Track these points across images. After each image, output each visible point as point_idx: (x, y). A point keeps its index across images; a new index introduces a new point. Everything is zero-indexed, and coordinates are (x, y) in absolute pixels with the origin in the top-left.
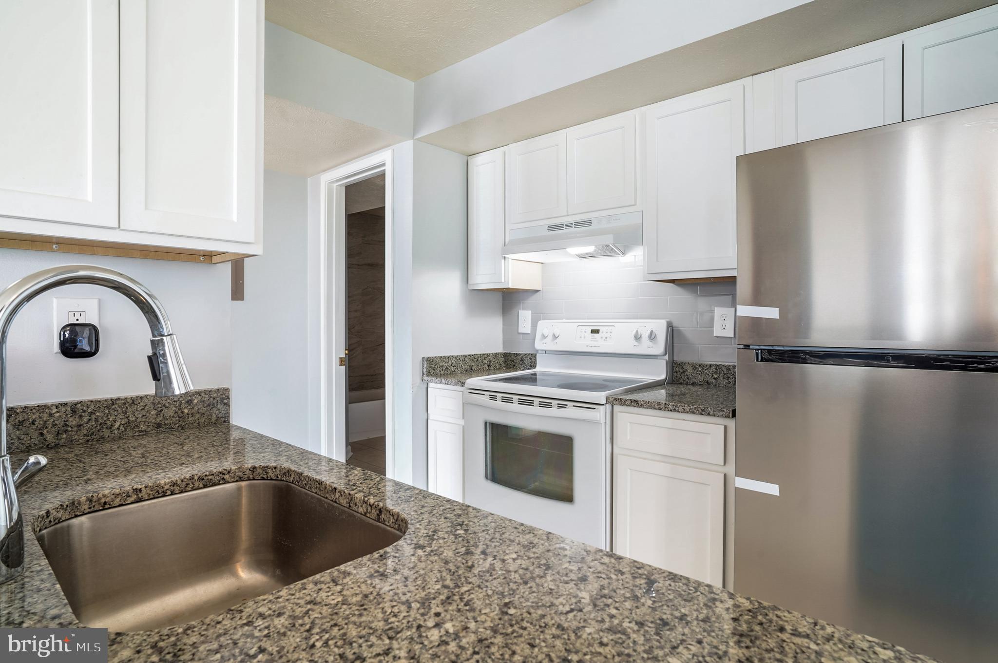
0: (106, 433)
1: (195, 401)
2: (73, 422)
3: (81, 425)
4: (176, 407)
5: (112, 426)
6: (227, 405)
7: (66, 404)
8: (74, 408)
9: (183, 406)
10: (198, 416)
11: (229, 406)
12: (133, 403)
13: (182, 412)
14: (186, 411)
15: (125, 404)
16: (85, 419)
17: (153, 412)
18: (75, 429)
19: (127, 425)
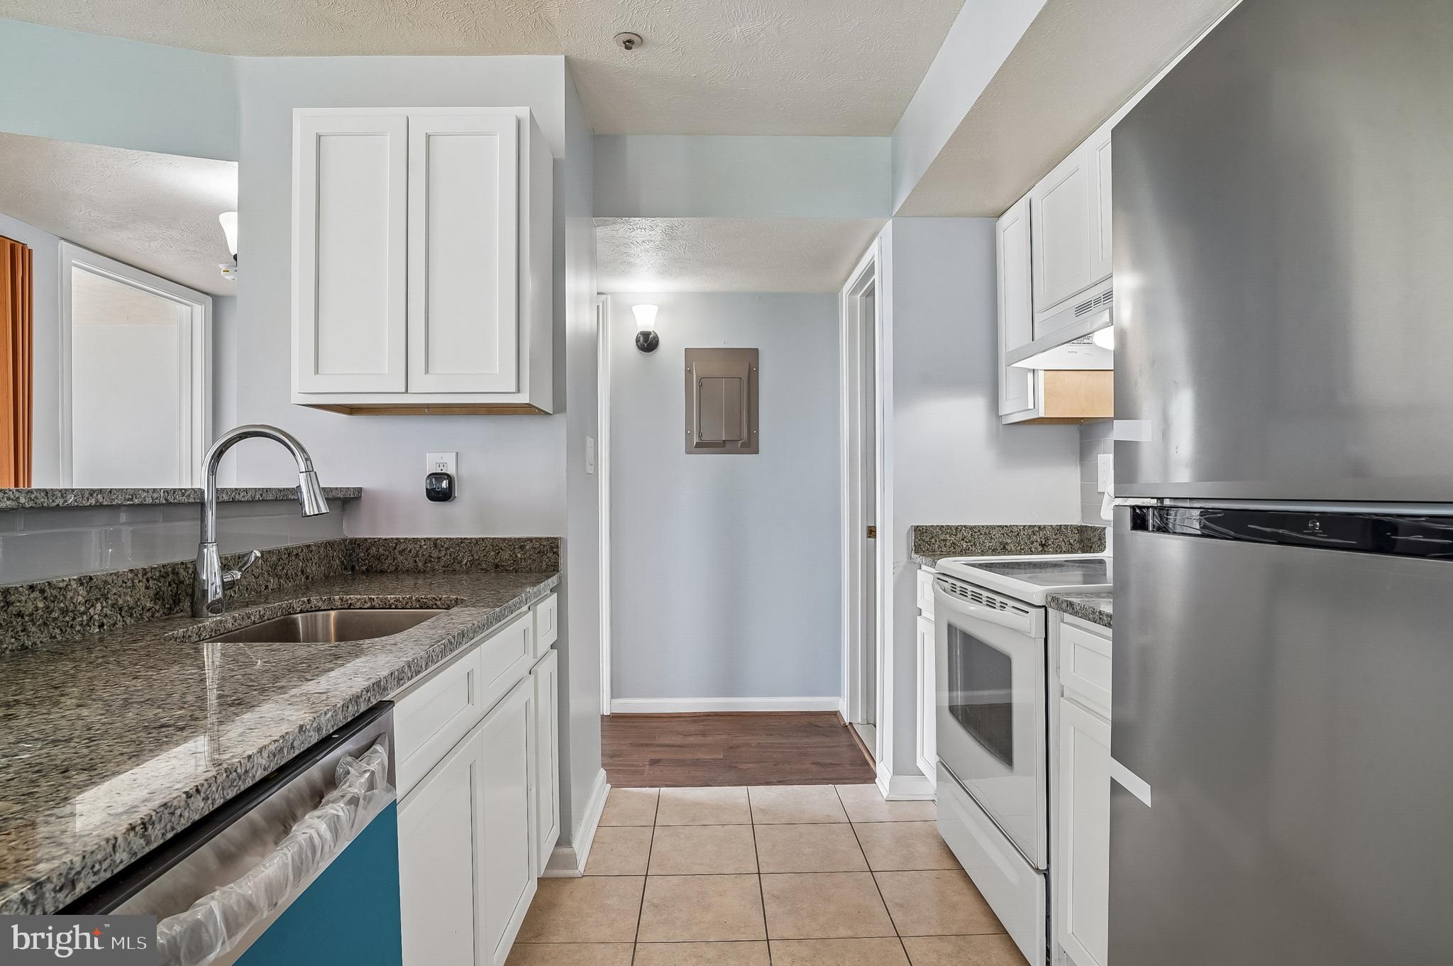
0: (457, 567)
1: (527, 547)
2: (435, 554)
3: (440, 558)
4: (511, 551)
5: (461, 561)
6: (557, 554)
7: (430, 539)
8: (436, 543)
9: (517, 551)
10: (529, 561)
11: (558, 555)
12: (477, 543)
13: (516, 556)
14: (519, 555)
15: (470, 543)
16: (443, 553)
17: (493, 553)
18: (436, 560)
19: (472, 562)
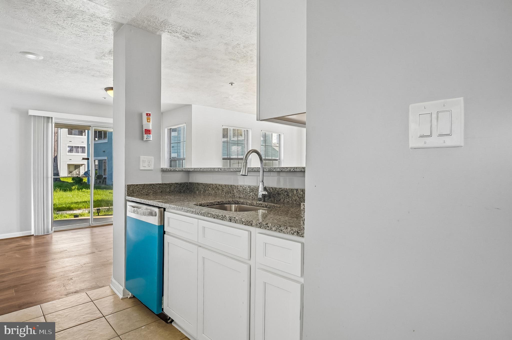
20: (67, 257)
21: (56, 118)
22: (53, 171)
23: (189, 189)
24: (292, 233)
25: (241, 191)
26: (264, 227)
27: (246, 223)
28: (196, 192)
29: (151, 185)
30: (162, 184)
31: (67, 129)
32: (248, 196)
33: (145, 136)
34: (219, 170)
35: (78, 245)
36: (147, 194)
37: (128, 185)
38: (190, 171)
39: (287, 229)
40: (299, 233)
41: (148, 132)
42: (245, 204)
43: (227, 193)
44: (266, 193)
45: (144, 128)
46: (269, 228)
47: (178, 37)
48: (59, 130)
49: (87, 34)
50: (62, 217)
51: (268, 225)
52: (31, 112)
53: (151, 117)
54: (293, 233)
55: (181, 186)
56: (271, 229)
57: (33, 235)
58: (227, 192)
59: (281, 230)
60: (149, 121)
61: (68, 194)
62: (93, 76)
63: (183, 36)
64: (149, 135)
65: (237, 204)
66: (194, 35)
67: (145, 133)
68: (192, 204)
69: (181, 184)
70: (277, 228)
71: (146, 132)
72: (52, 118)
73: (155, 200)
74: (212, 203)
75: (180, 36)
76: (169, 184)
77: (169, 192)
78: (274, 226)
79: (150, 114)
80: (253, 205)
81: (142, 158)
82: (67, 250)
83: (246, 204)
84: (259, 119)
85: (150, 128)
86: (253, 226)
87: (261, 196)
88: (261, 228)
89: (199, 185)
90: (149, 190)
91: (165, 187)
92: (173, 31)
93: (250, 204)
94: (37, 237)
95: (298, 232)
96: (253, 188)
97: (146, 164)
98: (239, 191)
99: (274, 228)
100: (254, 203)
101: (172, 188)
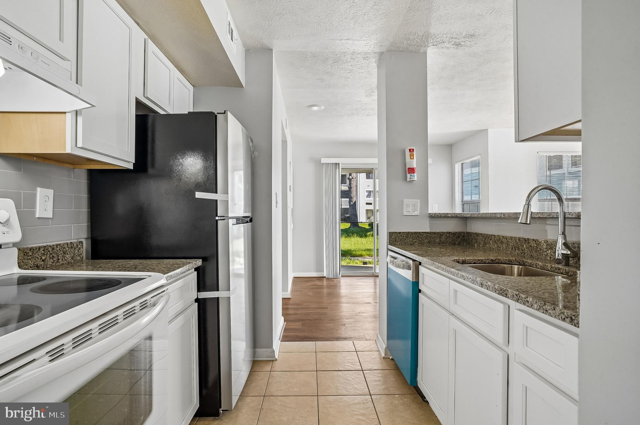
20: (346, 303)
21: (342, 164)
22: (341, 217)
23: (466, 241)
24: (562, 318)
25: (533, 247)
26: (523, 301)
27: (500, 292)
28: (474, 245)
29: (417, 234)
30: (430, 233)
31: (365, 173)
32: (544, 256)
33: (408, 175)
34: (502, 216)
35: (358, 293)
36: (412, 244)
37: (389, 232)
38: (467, 217)
39: (554, 309)
40: (574, 320)
41: (412, 171)
42: (534, 266)
43: (514, 249)
44: (569, 252)
45: (408, 167)
46: (529, 303)
47: (448, 48)
48: (359, 175)
49: (353, 74)
50: (353, 263)
51: (527, 299)
52: (324, 161)
53: (415, 153)
54: (565, 319)
55: (454, 236)
56: (531, 306)
57: (325, 277)
58: (514, 246)
59: (546, 311)
60: (412, 157)
61: (364, 240)
62: (368, 116)
63: (453, 45)
64: (412, 174)
65: (523, 265)
66: (466, 39)
67: (409, 173)
68: (449, 259)
69: (455, 234)
70: (540, 306)
71: (409, 171)
72: (339, 163)
73: (410, 251)
74: (482, 260)
75: (449, 45)
76: (438, 233)
77: (439, 243)
78: (537, 302)
79: (413, 150)
80: (546, 269)
81: (406, 201)
82: (347, 296)
83: (536, 267)
84: (519, 140)
85: (414, 166)
86: (508, 297)
87: (560, 256)
88: (518, 302)
89: (478, 236)
90: (414, 239)
91: (433, 236)
92: (438, 42)
93: (541, 267)
94: (328, 279)
95: (571, 318)
96: (552, 243)
97: (410, 209)
98: (531, 246)
99: (536, 306)
100: (548, 266)
101: (443, 238)
